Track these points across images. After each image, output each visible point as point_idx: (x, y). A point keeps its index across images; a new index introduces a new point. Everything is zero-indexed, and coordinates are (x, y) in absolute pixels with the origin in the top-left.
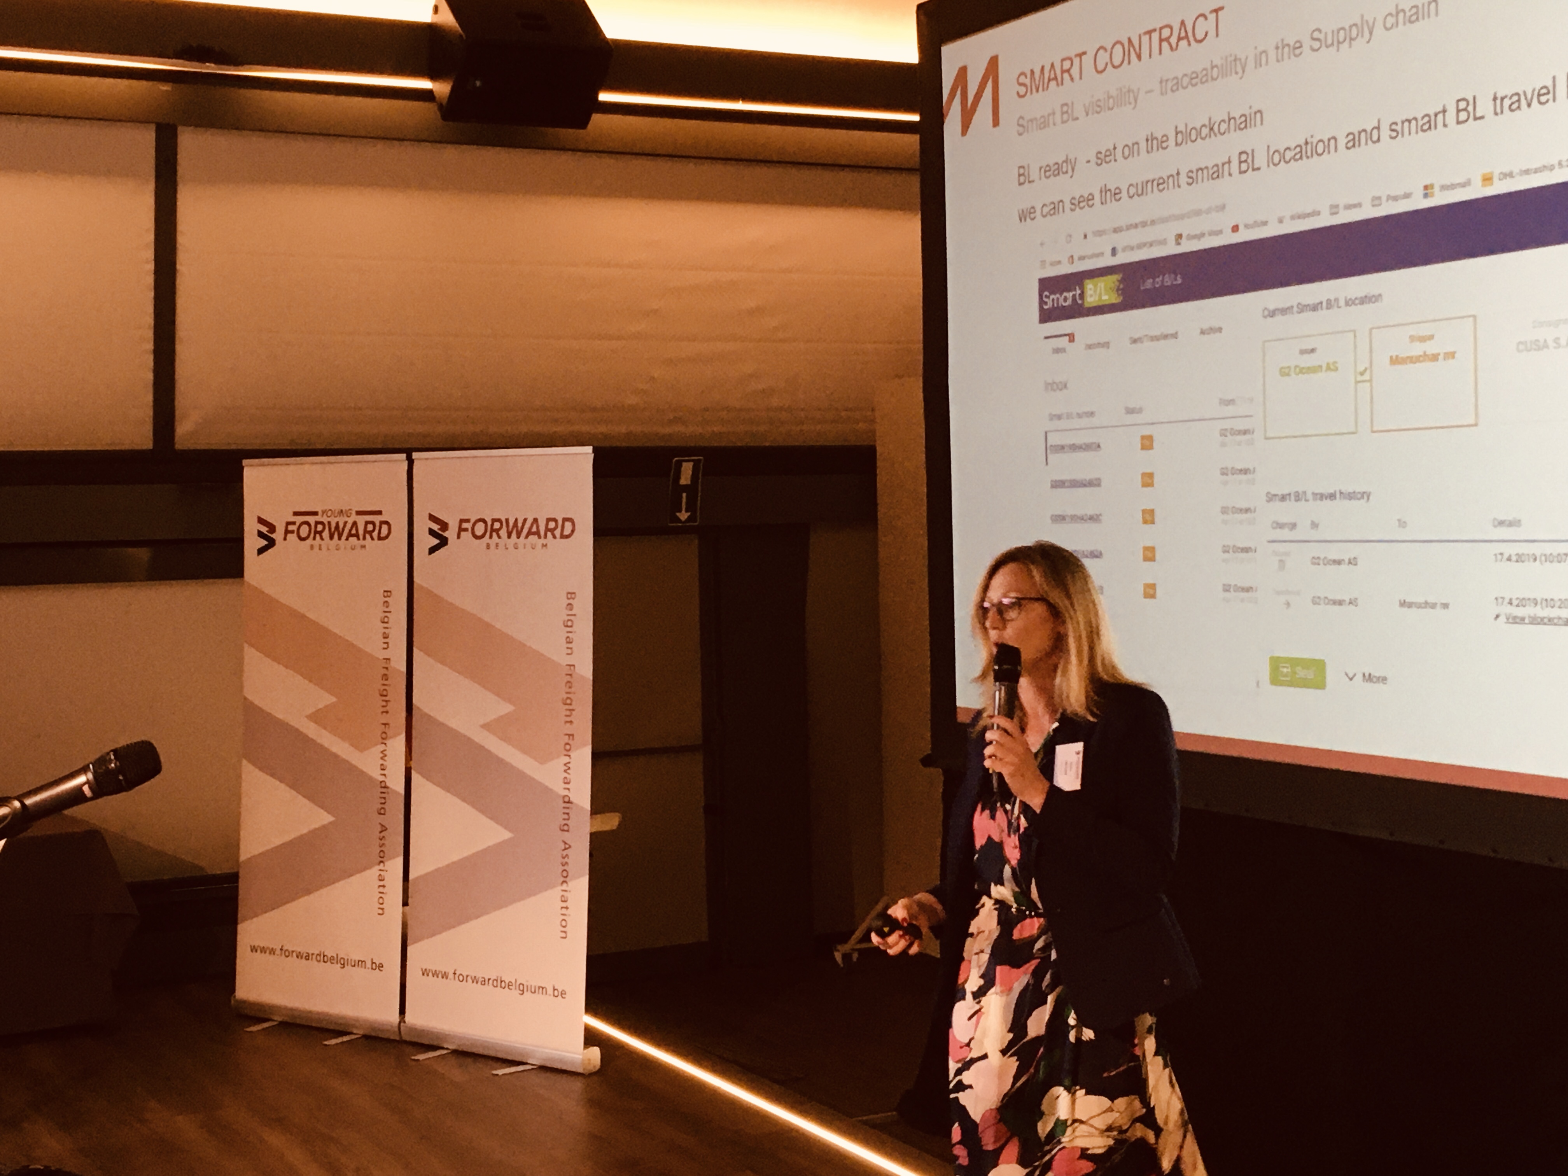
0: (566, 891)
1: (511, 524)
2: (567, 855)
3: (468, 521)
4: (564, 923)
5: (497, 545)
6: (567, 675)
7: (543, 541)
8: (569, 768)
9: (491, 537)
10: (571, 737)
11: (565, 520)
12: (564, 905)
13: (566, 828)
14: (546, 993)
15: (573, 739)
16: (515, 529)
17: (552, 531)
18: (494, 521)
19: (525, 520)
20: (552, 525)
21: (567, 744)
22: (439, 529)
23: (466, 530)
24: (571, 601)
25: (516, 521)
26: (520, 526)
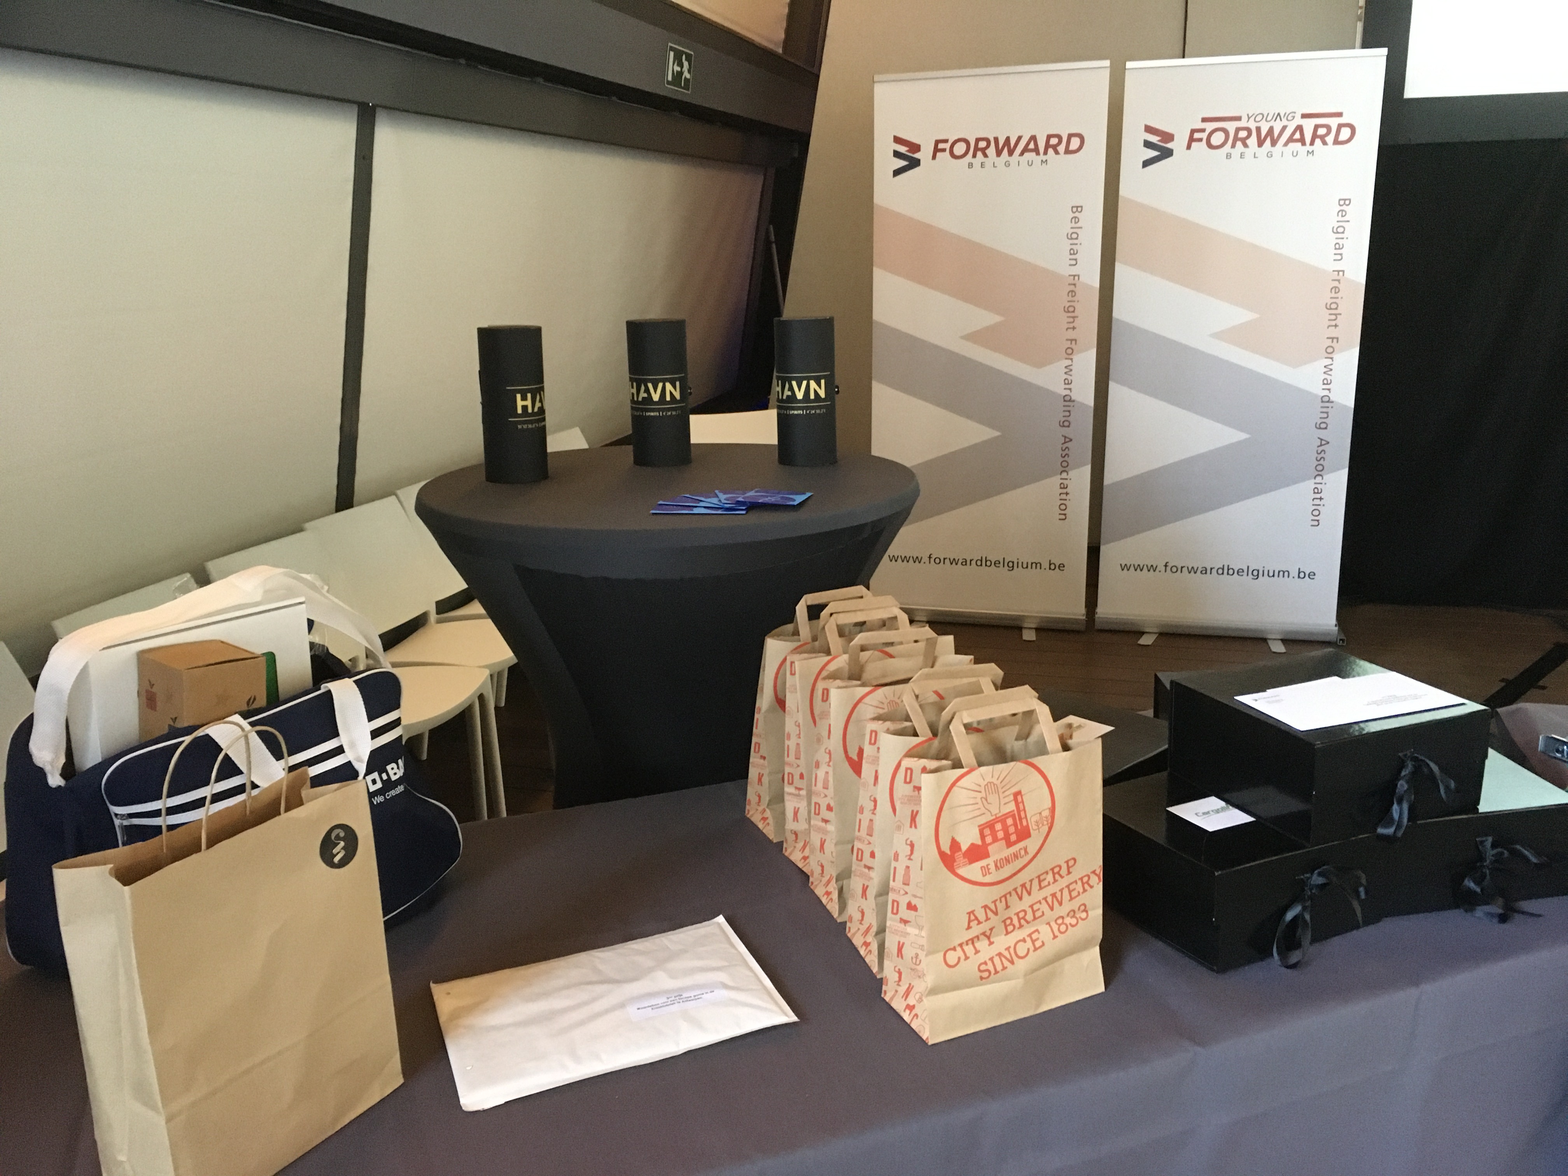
0: (1067, 479)
1: (1001, 143)
2: (1067, 448)
3: (946, 141)
4: (1063, 507)
5: (982, 165)
6: (1069, 284)
7: (1042, 157)
8: (1071, 370)
9: (974, 156)
10: (1074, 342)
11: (1070, 136)
12: (1064, 491)
13: (1066, 424)
14: (1041, 568)
15: (1076, 343)
16: (1007, 147)
17: (1055, 148)
18: (978, 140)
19: (1020, 138)
20: (1054, 141)
21: (1069, 348)
22: (908, 151)
23: (944, 150)
24: (1077, 214)
25: (1008, 139)
26: (1012, 145)
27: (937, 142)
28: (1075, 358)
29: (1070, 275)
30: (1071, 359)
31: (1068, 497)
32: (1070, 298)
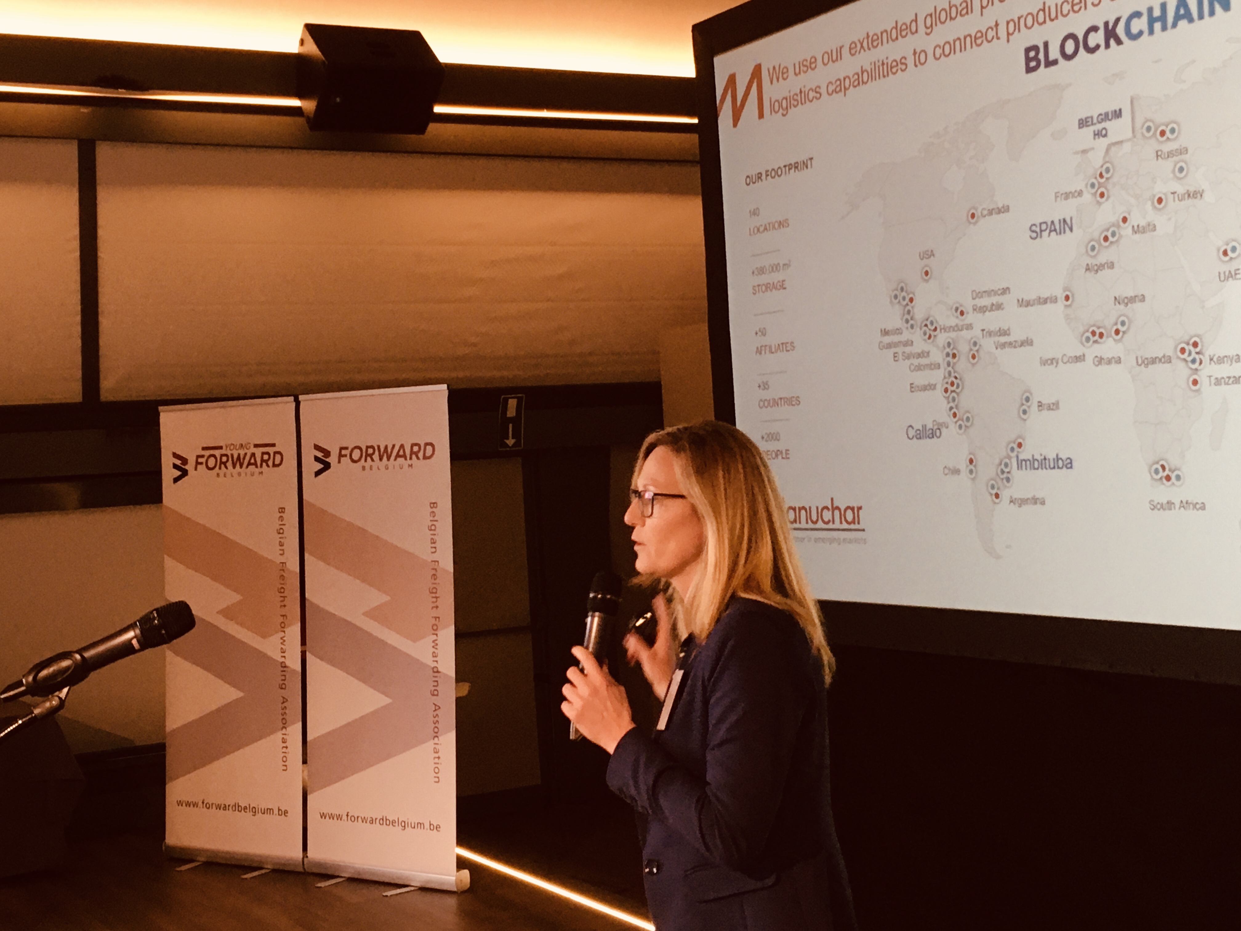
0: (437, 744)
1: (382, 450)
2: (437, 715)
3: (346, 448)
4: (437, 770)
5: (371, 467)
6: (433, 569)
7: (409, 462)
8: (437, 645)
9: (366, 460)
10: (437, 619)
11: (427, 444)
12: (437, 755)
13: (436, 693)
14: (424, 828)
15: (439, 621)
16: (385, 453)
17: (416, 453)
18: (368, 447)
19: (394, 446)
20: (416, 449)
21: (435, 625)
22: (323, 456)
23: (346, 456)
24: (434, 510)
25: (386, 447)
26: (389, 450)
27: (342, 449)
28: (439, 633)
29: (432, 561)
30: (437, 635)
31: (439, 761)
32: (433, 581)
